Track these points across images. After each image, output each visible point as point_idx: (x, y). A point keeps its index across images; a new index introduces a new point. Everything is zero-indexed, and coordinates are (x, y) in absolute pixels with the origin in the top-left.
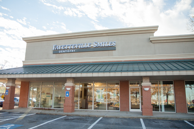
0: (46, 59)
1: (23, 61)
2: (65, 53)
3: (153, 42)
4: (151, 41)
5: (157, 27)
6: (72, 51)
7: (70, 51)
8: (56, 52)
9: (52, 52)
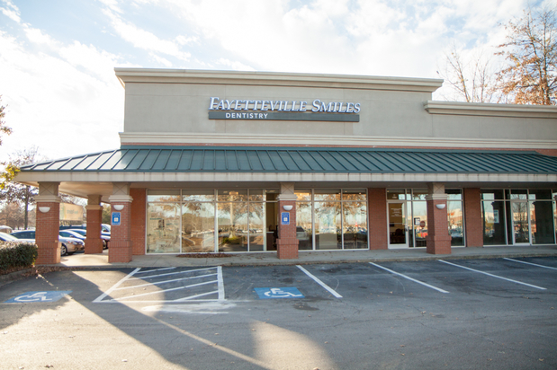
0: (191, 131)
1: (120, 134)
2: (242, 119)
3: (431, 111)
4: (427, 110)
5: (440, 82)
6: (261, 116)
7: (254, 116)
8: (217, 115)
9: (207, 115)
